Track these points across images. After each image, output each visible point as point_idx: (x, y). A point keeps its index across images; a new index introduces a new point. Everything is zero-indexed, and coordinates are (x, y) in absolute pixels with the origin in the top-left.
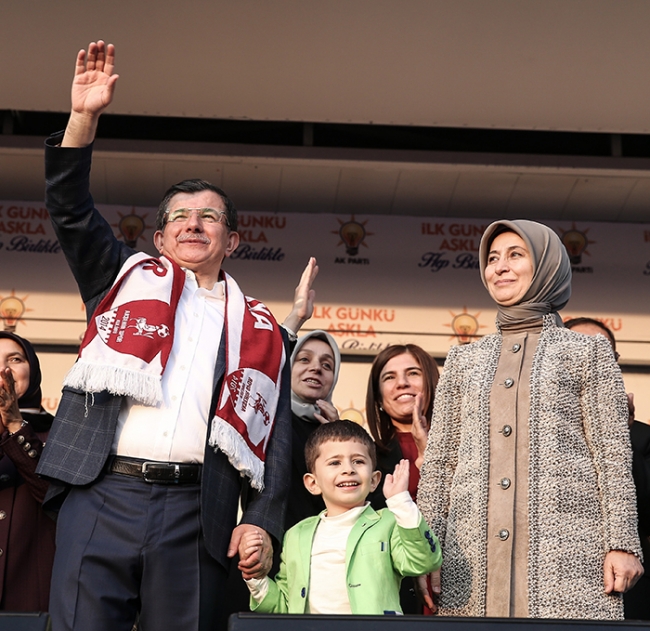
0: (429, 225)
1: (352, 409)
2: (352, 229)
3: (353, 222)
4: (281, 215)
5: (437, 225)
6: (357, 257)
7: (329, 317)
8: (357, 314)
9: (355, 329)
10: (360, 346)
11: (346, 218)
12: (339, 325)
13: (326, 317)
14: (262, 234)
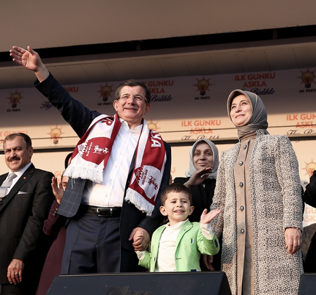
1: (312, 163)
3: (308, 71)
4: (272, 72)
6: (310, 89)
7: (297, 119)
8: (311, 117)
9: (310, 124)
10: (313, 132)
11: (304, 70)
12: (302, 123)
13: (295, 119)
14: (264, 82)
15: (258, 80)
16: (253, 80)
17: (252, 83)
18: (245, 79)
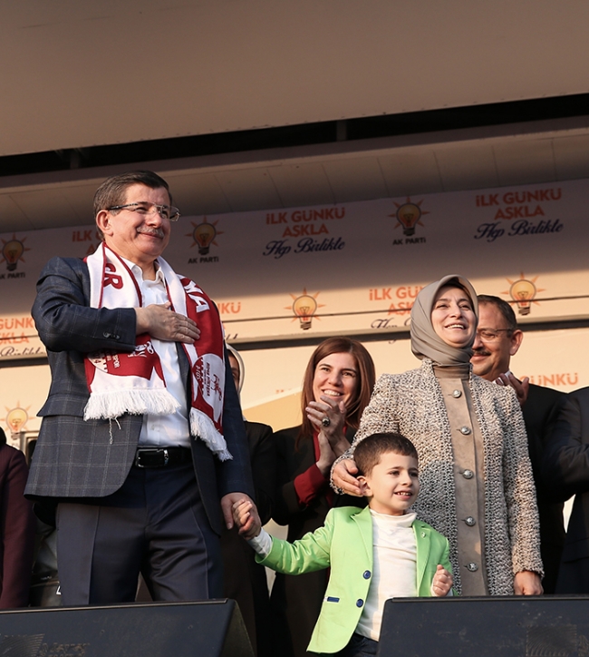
0: (483, 197)
2: (408, 210)
3: (409, 203)
4: (339, 206)
5: (491, 196)
6: (414, 237)
7: (390, 298)
11: (402, 200)
12: (399, 305)
13: (387, 298)
14: (323, 226)
15: (312, 222)
16: (303, 223)
17: (299, 229)
18: (285, 221)
